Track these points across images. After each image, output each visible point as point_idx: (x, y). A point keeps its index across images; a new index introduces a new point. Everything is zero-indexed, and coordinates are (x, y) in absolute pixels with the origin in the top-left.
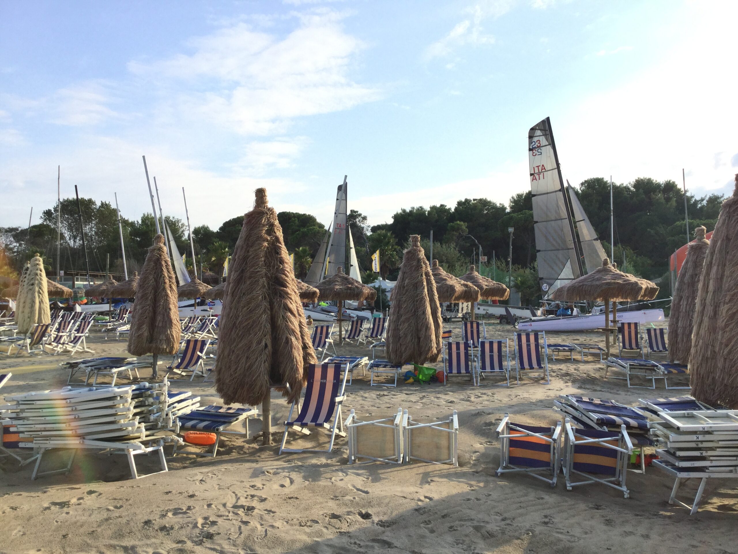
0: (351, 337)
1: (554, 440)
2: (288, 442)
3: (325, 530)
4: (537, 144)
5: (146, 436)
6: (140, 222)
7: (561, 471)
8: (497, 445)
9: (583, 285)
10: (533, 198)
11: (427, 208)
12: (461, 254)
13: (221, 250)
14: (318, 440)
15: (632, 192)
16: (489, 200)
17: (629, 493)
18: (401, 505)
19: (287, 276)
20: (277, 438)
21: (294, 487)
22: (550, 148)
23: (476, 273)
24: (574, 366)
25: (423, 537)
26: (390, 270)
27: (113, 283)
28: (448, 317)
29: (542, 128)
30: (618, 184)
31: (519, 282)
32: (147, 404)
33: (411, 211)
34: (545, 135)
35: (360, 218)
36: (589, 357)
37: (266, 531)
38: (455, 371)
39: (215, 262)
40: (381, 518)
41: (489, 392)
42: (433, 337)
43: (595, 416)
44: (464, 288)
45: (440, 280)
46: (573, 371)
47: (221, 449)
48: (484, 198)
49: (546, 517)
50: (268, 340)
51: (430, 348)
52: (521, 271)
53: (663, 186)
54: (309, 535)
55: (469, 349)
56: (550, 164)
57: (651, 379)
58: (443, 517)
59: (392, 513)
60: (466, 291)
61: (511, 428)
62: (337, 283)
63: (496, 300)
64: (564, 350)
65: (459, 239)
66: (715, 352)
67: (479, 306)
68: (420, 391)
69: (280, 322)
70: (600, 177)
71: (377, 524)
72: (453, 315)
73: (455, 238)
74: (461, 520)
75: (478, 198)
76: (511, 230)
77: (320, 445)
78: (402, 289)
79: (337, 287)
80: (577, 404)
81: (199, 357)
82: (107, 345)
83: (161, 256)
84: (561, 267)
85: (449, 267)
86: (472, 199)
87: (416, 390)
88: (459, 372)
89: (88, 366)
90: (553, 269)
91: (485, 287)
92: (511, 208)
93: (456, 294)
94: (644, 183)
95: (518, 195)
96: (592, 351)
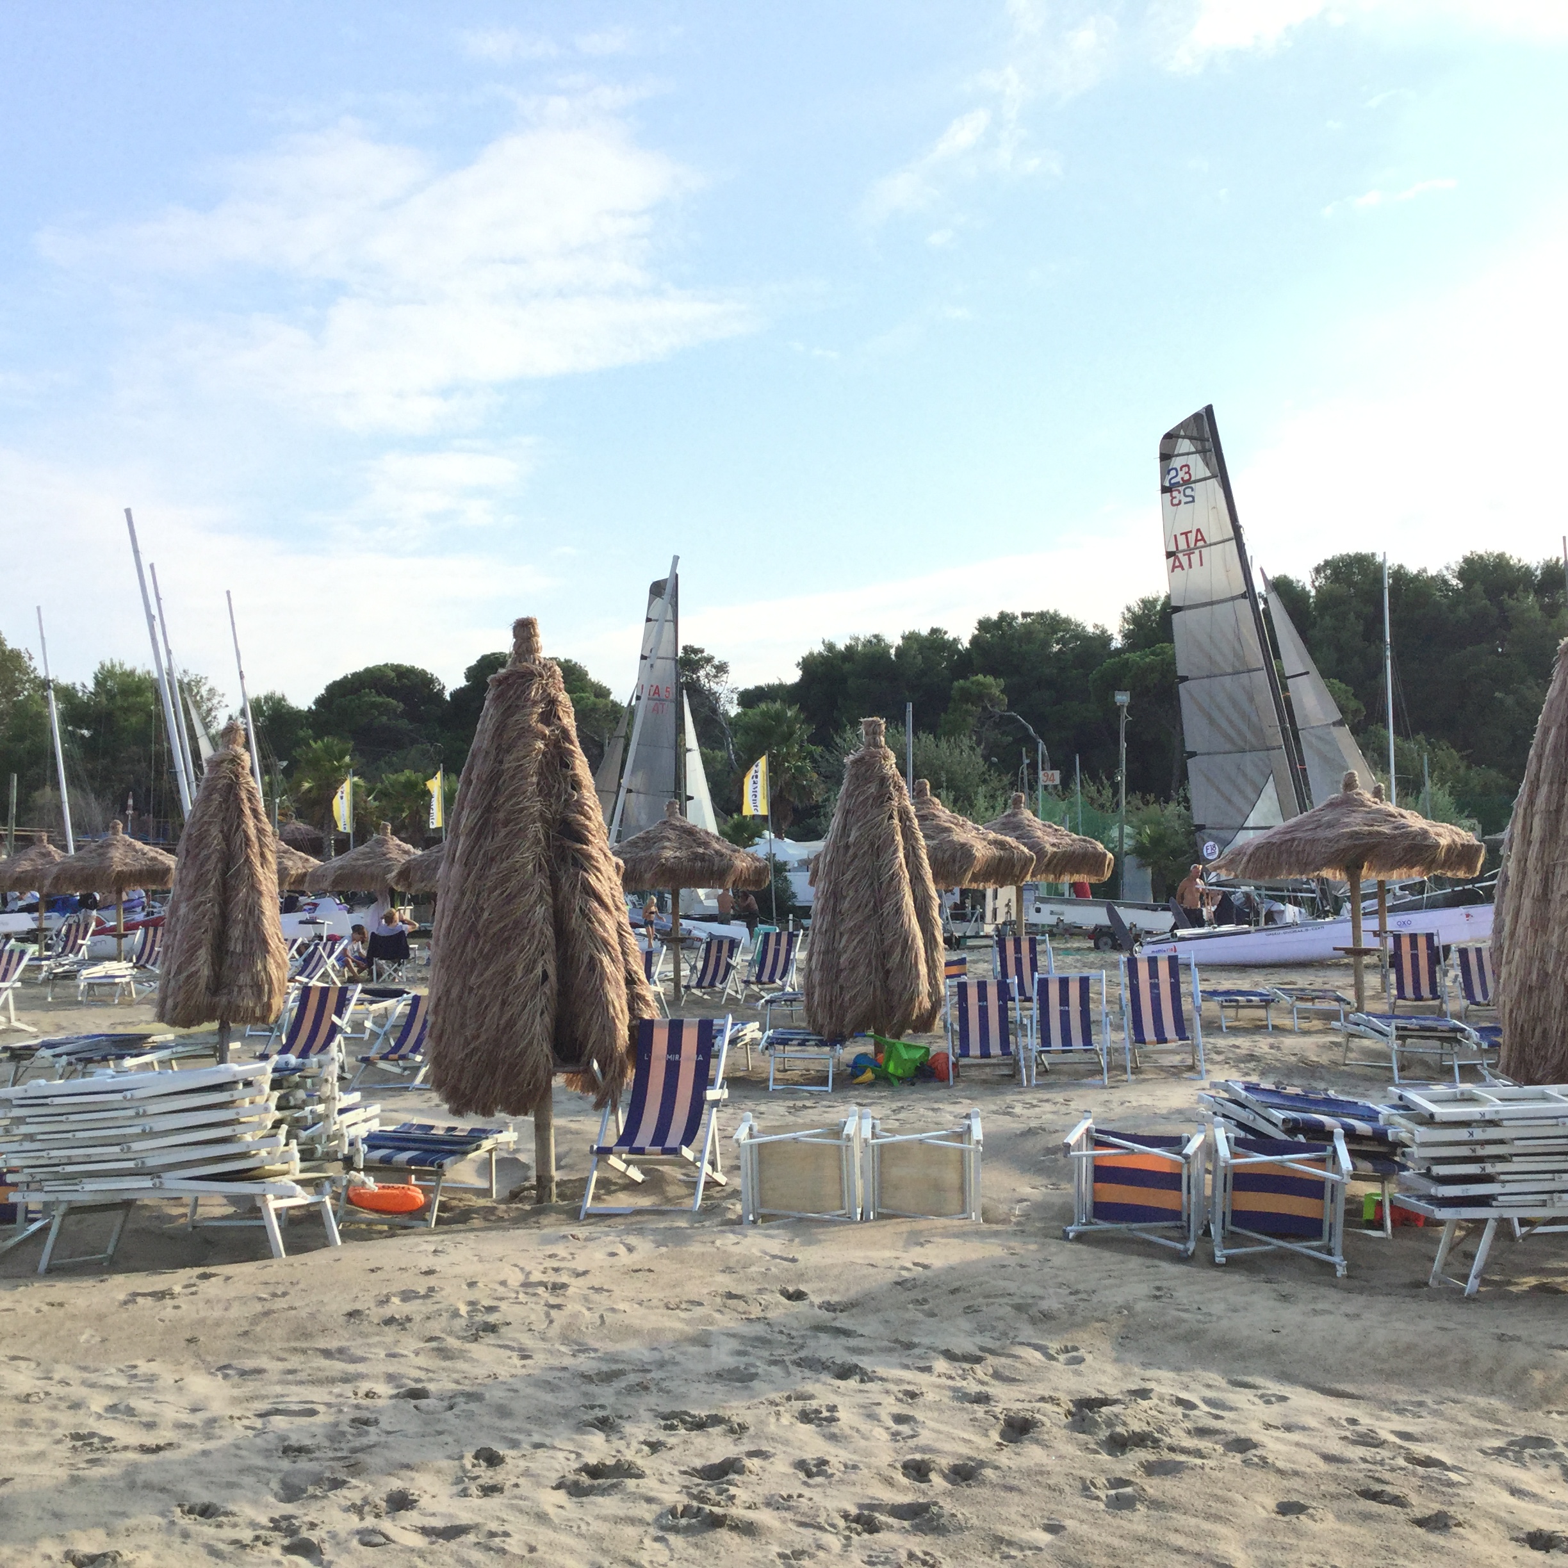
0: (706, 983)
1: (1187, 1157)
2: (596, 1198)
3: (717, 1316)
4: (1181, 474)
5: (302, 1171)
6: (91, 686)
7: (1207, 1232)
8: (1068, 1188)
9: (1293, 840)
10: (1175, 617)
11: (894, 640)
12: (992, 764)
13: (330, 761)
14: (663, 1192)
15: (1453, 590)
16: (1063, 615)
17: (1348, 1267)
18: (865, 1276)
19: (589, 819)
20: (568, 1192)
21: (635, 1256)
22: (1214, 485)
23: (1027, 814)
24: (1271, 1040)
25: (913, 1322)
26: (795, 810)
27: (49, 854)
28: (957, 935)
29: (1195, 434)
30: (1412, 569)
31: (1146, 841)
32: (292, 1103)
33: (849, 648)
34: (1202, 452)
35: (708, 668)
36: (1315, 1022)
37: (602, 1317)
38: (975, 1049)
39: (314, 794)
40: (827, 1298)
41: (1059, 1097)
42: (923, 969)
43: (1279, 1115)
44: (995, 851)
45: (935, 831)
46: (1266, 1049)
47: (445, 1215)
48: (1052, 611)
49: (1159, 1289)
50: (548, 963)
51: (914, 994)
52: (1154, 809)
53: (1538, 572)
54: (688, 1322)
55: (1010, 1004)
56: (1216, 527)
57: (1451, 1068)
58: (954, 1292)
59: (848, 1289)
60: (1001, 859)
61: (1096, 1140)
62: (667, 844)
63: (1082, 884)
64: (1250, 1005)
65: (983, 725)
66: (1547, 974)
67: (1038, 905)
68: (892, 1099)
69: (575, 921)
70: (1365, 550)
71: (820, 1307)
72: (969, 928)
73: (970, 720)
74: (988, 1296)
75: (1035, 609)
76: (1122, 698)
77: (668, 1200)
78: (841, 850)
79: (668, 854)
80: (1244, 1093)
81: (334, 1029)
82: (62, 1013)
83: (237, 776)
84: (1253, 796)
85: (955, 801)
86: (1018, 613)
87: (881, 1097)
88: (985, 1054)
89: (59, 1055)
90: (1229, 801)
91: (1050, 849)
92: (1125, 636)
93: (977, 867)
94: (1486, 565)
95: (1143, 601)
96: (1321, 1005)
